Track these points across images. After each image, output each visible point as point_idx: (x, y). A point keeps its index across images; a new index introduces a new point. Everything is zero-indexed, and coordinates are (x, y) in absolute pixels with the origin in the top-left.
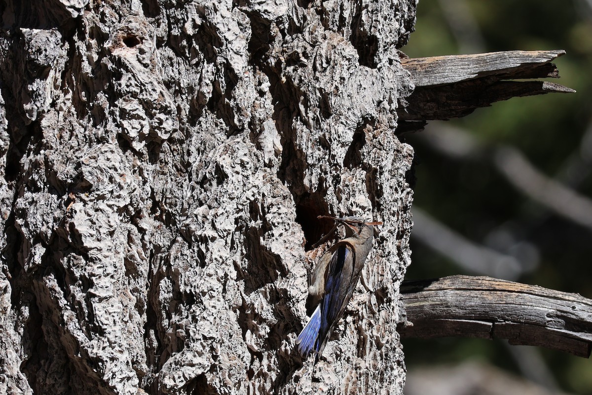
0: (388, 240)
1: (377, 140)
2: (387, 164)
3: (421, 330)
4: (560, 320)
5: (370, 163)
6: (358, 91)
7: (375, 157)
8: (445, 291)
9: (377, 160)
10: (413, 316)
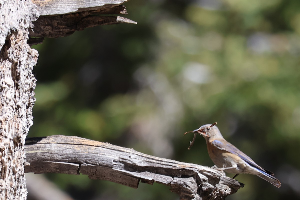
0: (22, 108)
1: (18, 45)
2: (23, 60)
3: (35, 168)
4: (121, 164)
5: (13, 59)
6: (9, 13)
7: (16, 55)
8: (51, 144)
9: (18, 57)
10: (30, 159)
